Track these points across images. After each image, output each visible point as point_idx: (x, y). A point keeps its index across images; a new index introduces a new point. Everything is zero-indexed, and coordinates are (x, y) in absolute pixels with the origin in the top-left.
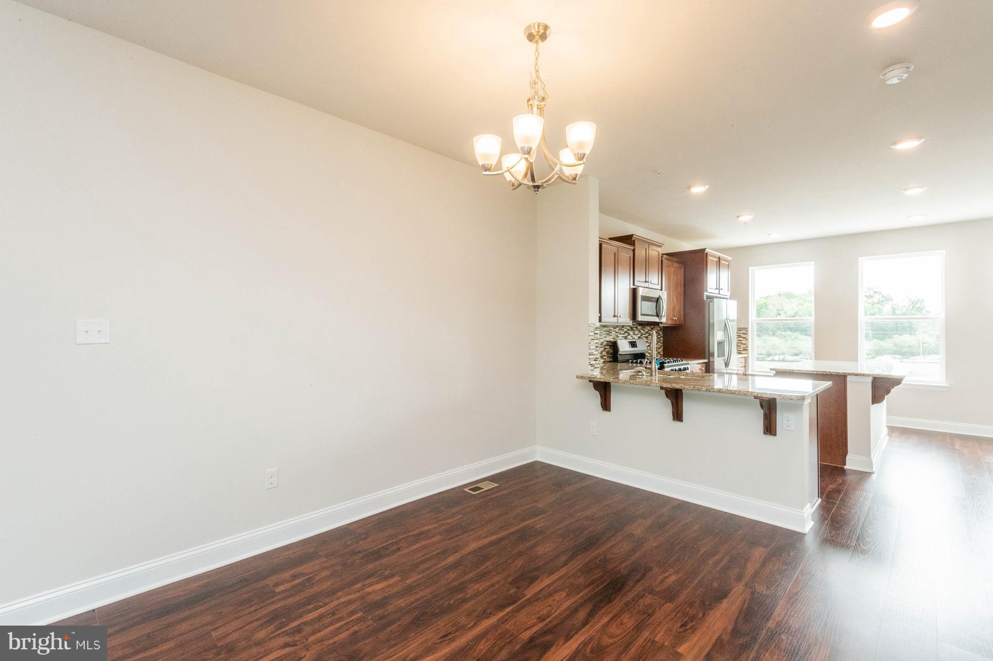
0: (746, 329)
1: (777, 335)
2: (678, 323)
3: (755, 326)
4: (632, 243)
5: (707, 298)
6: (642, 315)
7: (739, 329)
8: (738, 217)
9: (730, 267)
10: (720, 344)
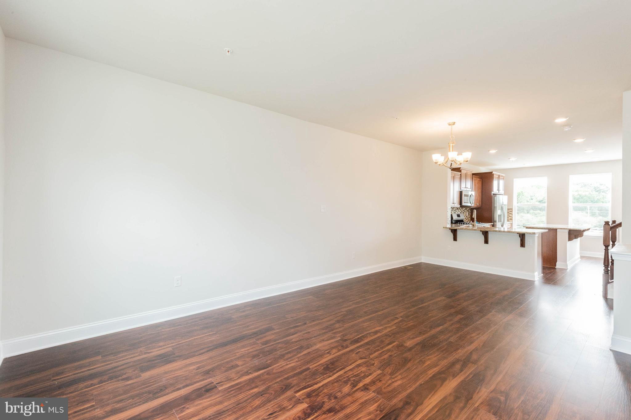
0: (512, 209)
1: (530, 213)
2: (479, 206)
3: (517, 208)
4: (460, 171)
5: (493, 195)
6: (464, 203)
7: (508, 209)
8: (509, 159)
9: (504, 179)
10: (500, 216)
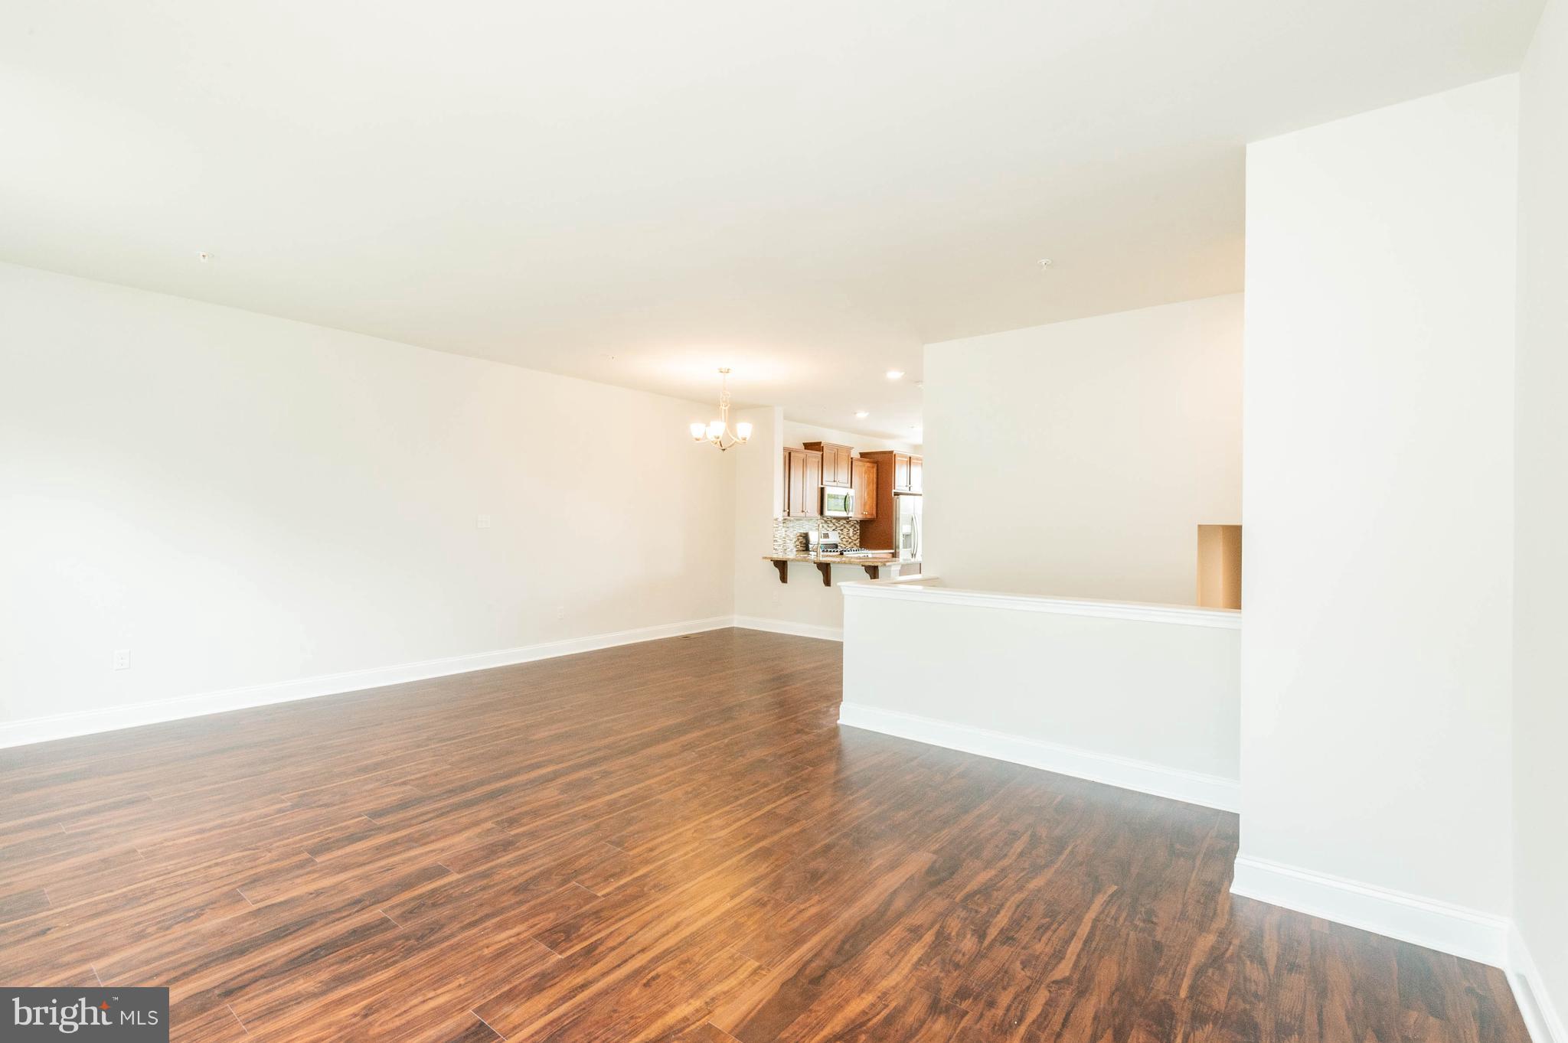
2: (869, 517)
4: (822, 450)
5: (895, 494)
6: (828, 510)
10: (907, 536)
